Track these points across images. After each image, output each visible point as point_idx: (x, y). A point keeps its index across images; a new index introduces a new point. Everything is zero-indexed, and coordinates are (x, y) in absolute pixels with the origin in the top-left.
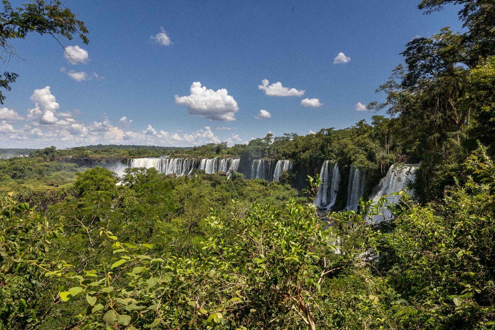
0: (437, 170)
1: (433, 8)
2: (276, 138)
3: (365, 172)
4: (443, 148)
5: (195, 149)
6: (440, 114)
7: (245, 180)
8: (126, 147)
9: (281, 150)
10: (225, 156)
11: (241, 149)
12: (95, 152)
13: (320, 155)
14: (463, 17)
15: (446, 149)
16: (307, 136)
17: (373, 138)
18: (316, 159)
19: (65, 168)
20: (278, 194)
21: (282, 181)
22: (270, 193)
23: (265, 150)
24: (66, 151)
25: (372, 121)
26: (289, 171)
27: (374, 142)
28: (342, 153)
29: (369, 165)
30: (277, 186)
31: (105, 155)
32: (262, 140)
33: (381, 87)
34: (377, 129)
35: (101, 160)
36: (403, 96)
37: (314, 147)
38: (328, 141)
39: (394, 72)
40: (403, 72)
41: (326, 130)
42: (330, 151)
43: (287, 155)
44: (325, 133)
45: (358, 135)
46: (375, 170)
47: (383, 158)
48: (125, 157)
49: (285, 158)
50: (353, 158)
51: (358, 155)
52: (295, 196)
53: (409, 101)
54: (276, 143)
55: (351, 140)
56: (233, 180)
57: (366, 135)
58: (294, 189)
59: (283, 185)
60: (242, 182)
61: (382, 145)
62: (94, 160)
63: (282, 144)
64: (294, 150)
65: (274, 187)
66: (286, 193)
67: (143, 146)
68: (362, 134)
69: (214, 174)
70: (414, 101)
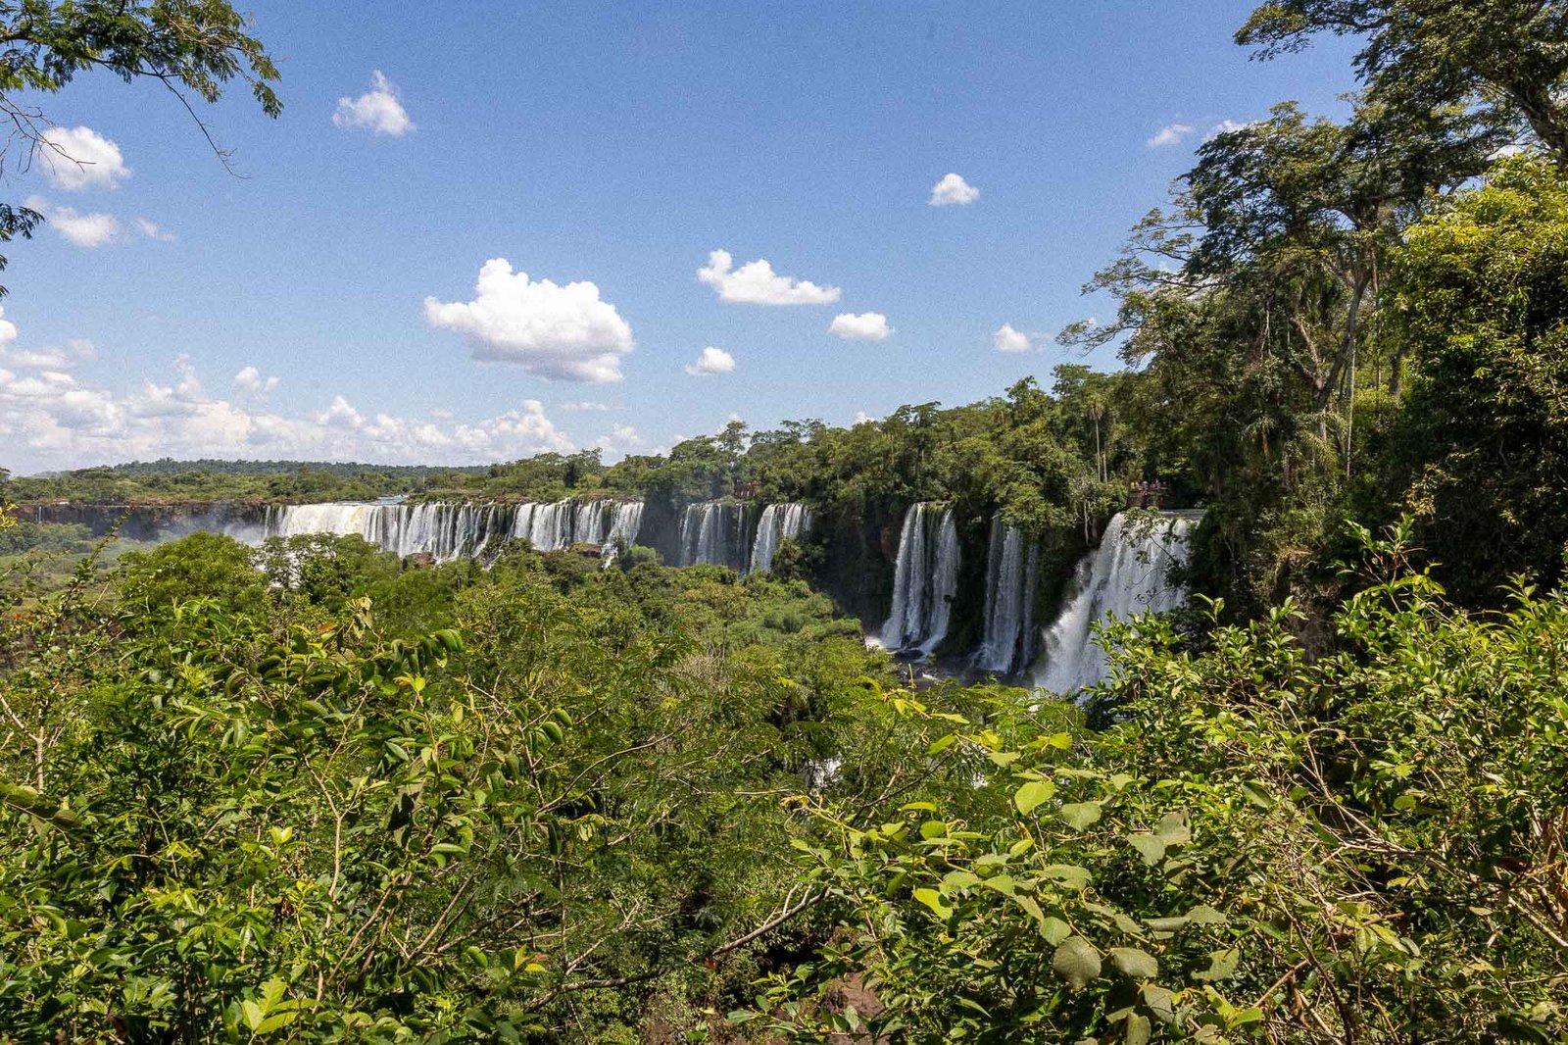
0: (1267, 527)
1: (1280, 43)
2: (757, 435)
3: (1037, 537)
4: (1285, 462)
5: (494, 471)
6: (1274, 360)
7: (664, 570)
8: (257, 468)
9: (774, 473)
10: (594, 492)
11: (648, 471)
12: (151, 485)
13: (897, 486)
14: (1367, 73)
15: (1293, 462)
16: (858, 428)
17: (1059, 432)
18: (885, 499)
19: (45, 539)
20: (769, 610)
21: (781, 569)
22: (743, 609)
23: (723, 471)
24: (45, 482)
25: (1054, 381)
26: (801, 537)
27: (1062, 445)
28: (964, 481)
29: (1051, 515)
30: (766, 585)
31: (185, 493)
32: (712, 440)
33: (1097, 276)
34: (1068, 405)
35: (172, 513)
36: (1165, 306)
37: (879, 463)
38: (921, 443)
39: (1136, 232)
40: (1161, 233)
41: (916, 409)
42: (927, 474)
43: (793, 487)
44: (911, 420)
45: (1015, 425)
46: (1069, 532)
47: (1091, 494)
48: (257, 499)
49: (786, 498)
50: (1003, 494)
51: (1015, 485)
52: (821, 616)
53: (1182, 321)
54: (758, 449)
55: (993, 439)
56: (624, 570)
57: (1038, 424)
58: (818, 596)
59: (784, 582)
60: (654, 575)
61: (1087, 453)
62: (151, 513)
63: (775, 453)
64: (817, 474)
65: (758, 589)
66: (794, 609)
67: (318, 464)
68: (1027, 422)
69: (560, 553)
70: (1198, 320)
